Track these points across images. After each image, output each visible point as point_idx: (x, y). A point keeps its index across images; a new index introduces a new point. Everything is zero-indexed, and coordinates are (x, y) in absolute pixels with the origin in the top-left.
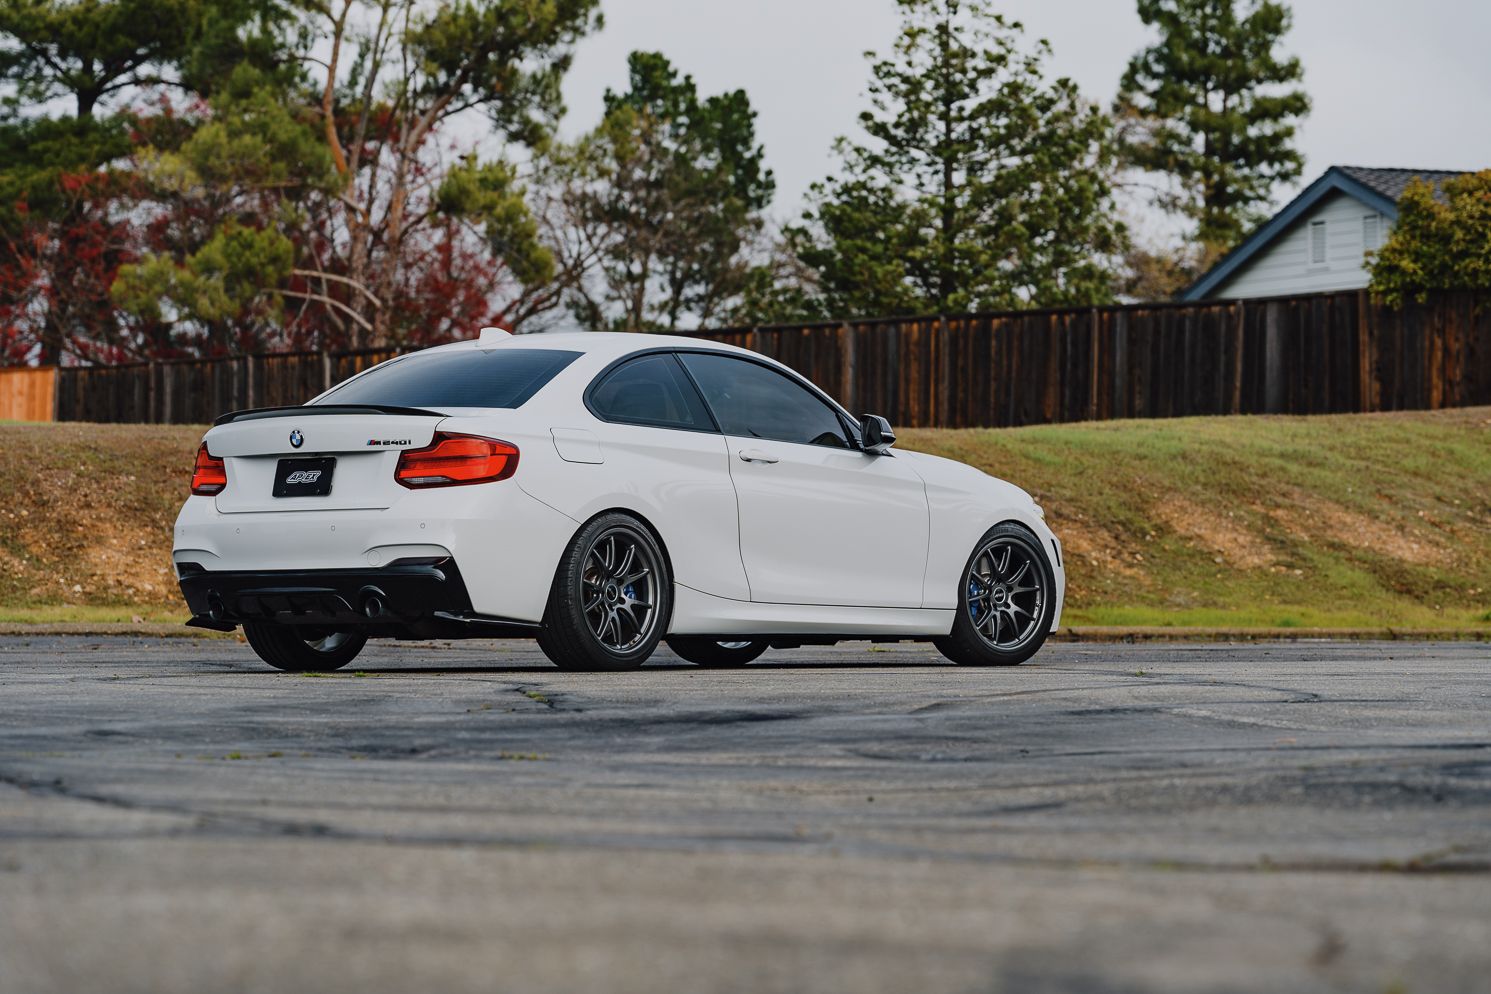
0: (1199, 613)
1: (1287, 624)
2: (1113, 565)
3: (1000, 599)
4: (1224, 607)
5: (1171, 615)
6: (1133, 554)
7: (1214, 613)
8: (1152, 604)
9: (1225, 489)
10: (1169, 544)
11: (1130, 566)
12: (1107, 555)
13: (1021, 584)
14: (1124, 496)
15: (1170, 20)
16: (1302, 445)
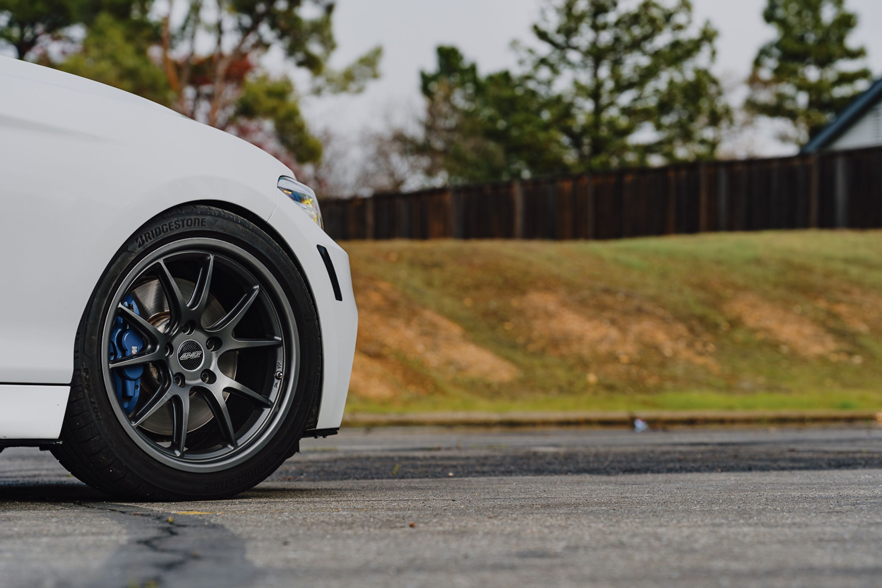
0: (763, 397)
1: (845, 406)
2: (685, 354)
3: (191, 364)
4: (788, 391)
5: (735, 399)
6: (705, 344)
7: (777, 397)
8: (719, 389)
9: (793, 287)
10: (739, 336)
11: (701, 354)
12: (681, 346)
13: (239, 333)
14: (702, 295)
15: (783, 24)
16: (862, 252)
